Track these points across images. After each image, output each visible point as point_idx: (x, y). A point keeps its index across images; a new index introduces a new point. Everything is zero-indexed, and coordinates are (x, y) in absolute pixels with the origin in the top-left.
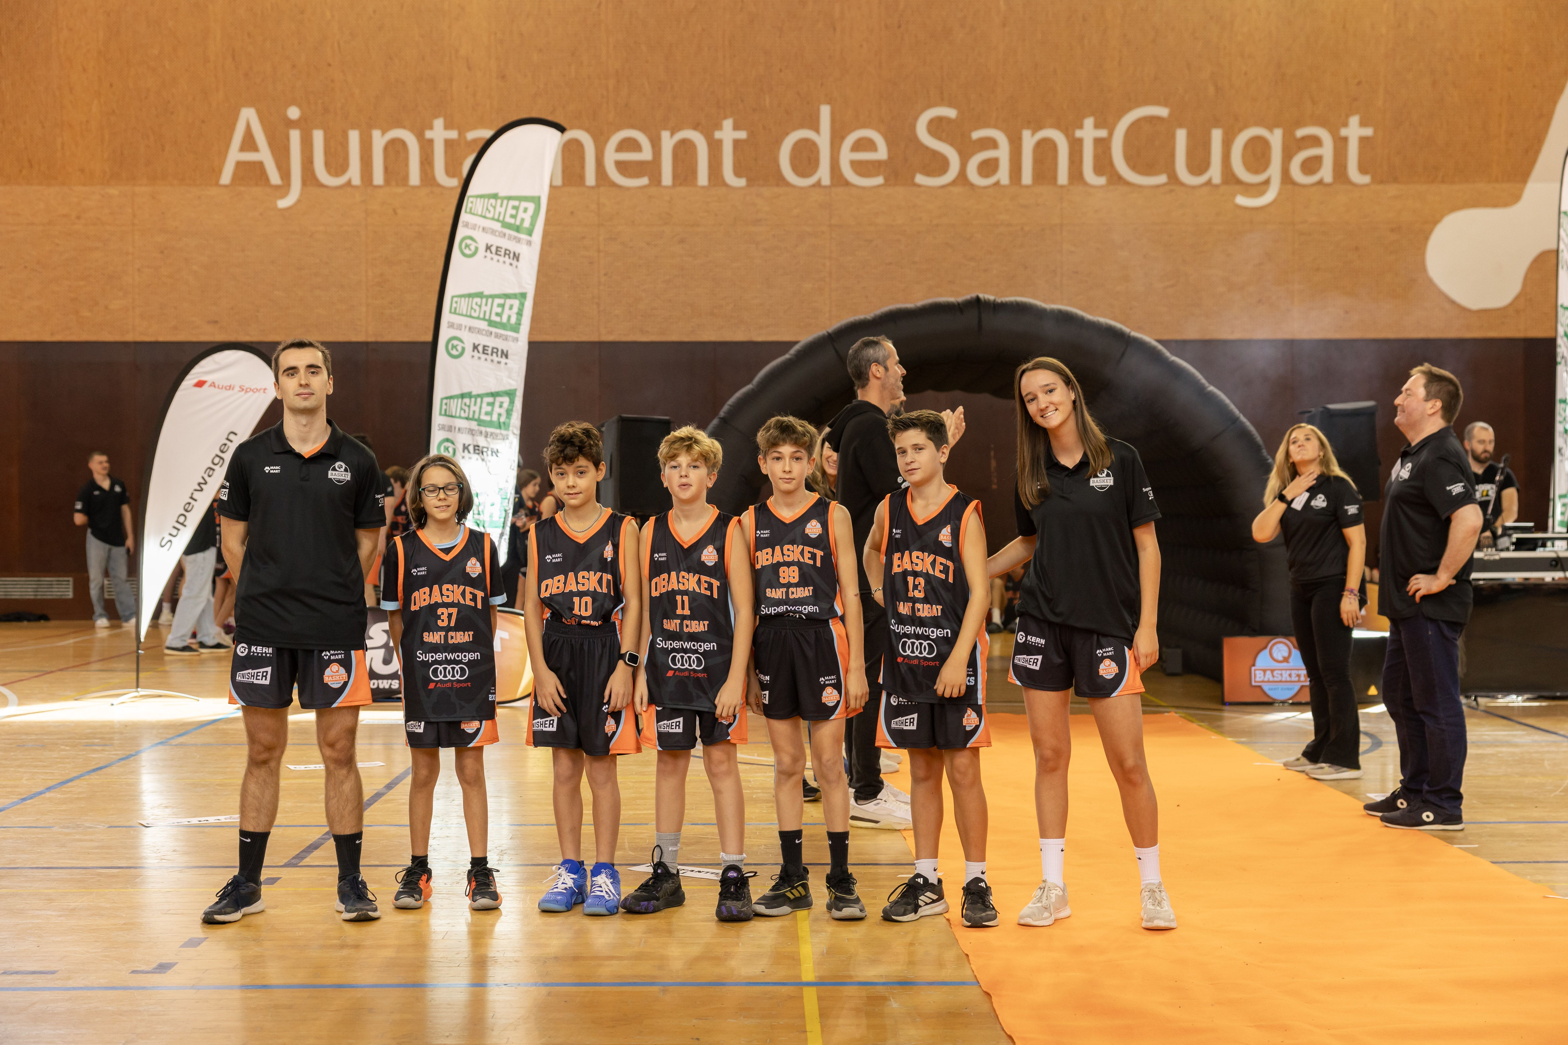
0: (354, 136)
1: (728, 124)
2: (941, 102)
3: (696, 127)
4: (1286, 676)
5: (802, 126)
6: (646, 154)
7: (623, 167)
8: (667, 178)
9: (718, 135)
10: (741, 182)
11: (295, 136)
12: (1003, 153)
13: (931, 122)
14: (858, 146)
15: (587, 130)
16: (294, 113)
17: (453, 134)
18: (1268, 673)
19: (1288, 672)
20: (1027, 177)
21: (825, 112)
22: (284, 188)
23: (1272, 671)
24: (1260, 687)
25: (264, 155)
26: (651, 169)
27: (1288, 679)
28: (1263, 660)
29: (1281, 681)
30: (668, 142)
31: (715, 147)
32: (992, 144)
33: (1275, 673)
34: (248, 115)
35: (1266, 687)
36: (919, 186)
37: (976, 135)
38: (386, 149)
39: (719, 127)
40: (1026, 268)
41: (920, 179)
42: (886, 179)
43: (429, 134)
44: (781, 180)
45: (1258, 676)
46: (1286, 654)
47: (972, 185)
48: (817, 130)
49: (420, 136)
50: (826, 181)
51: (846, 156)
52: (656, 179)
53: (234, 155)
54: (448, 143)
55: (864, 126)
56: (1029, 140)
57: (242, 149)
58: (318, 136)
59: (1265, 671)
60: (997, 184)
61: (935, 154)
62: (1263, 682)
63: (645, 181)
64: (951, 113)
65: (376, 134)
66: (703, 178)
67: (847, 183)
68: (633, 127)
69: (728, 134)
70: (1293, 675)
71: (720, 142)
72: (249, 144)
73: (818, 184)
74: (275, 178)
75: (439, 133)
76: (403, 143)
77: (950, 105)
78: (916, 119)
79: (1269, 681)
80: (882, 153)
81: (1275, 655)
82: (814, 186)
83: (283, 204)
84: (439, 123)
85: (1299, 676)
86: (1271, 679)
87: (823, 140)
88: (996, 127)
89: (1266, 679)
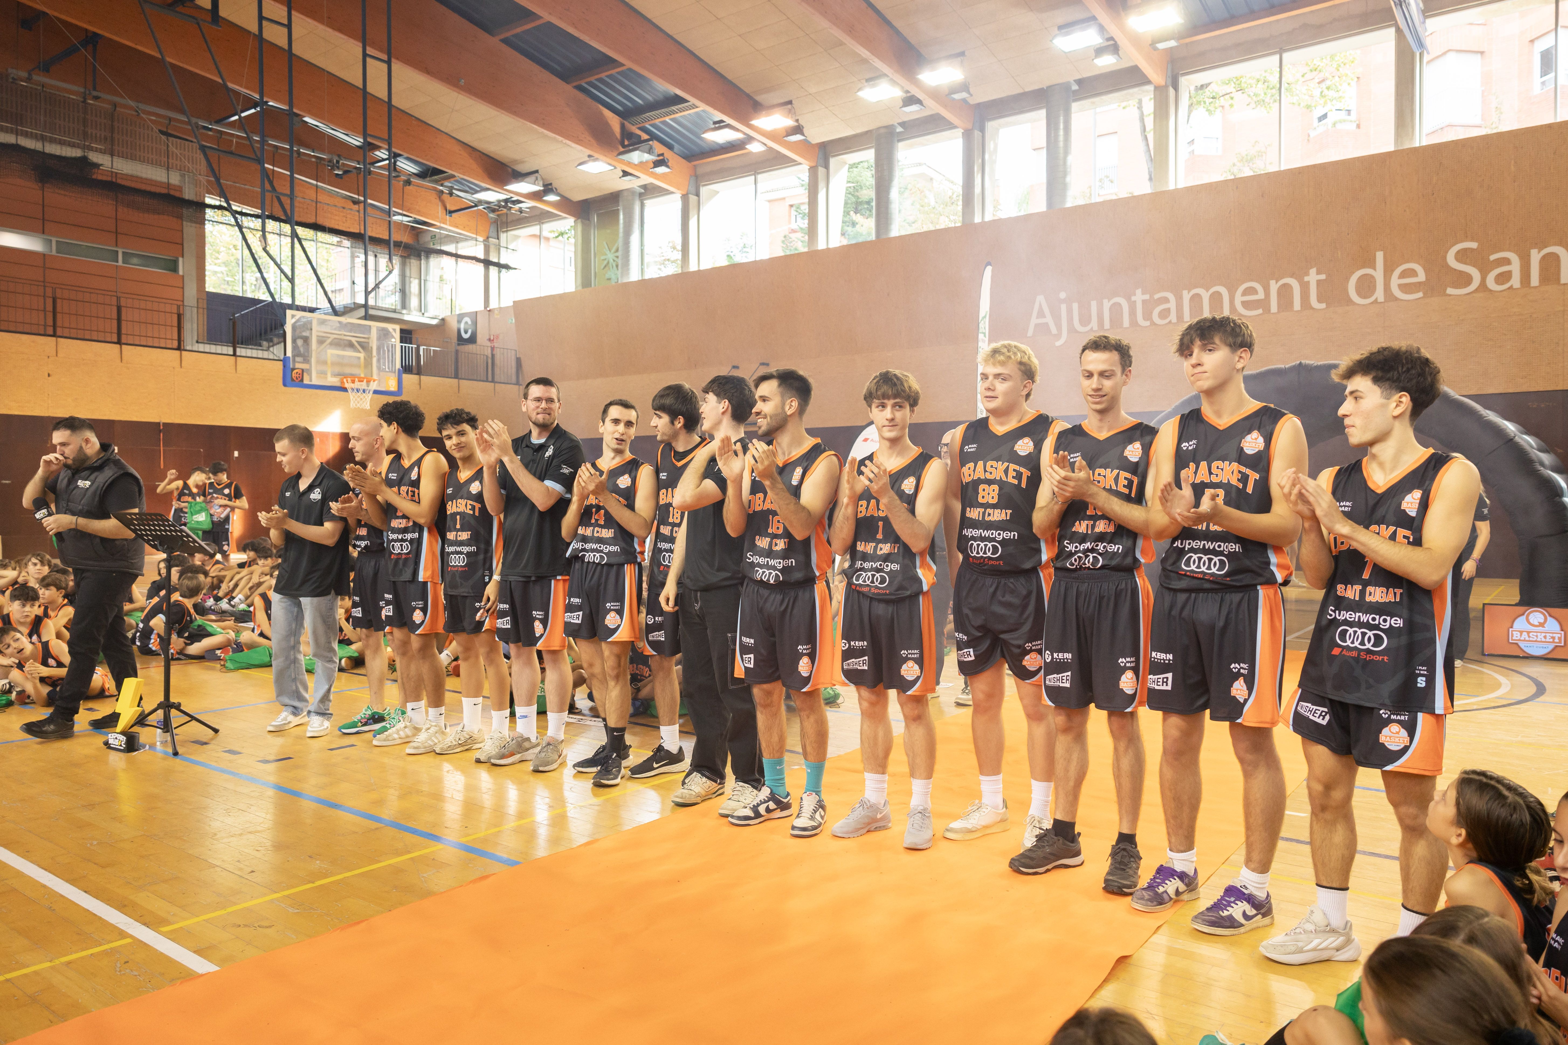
0: (1094, 305)
1: (1313, 271)
2: (1466, 238)
3: (1292, 276)
4: (1541, 637)
5: (1363, 267)
6: (1261, 295)
7: (1245, 304)
8: (1274, 308)
9: (1306, 279)
10: (1323, 306)
11: (1064, 307)
12: (1515, 267)
13: (1458, 252)
14: (1403, 275)
15: (1224, 286)
16: (1063, 295)
17: (1147, 297)
18: (1525, 633)
19: (1543, 634)
20: (1535, 280)
21: (1380, 256)
22: (1058, 336)
23: (1528, 633)
24: (1517, 644)
25: (1049, 319)
26: (1264, 304)
27: (1543, 640)
28: (1520, 624)
29: (1536, 641)
30: (1274, 286)
31: (1305, 287)
32: (1507, 261)
33: (1531, 634)
34: (1040, 299)
35: (1522, 645)
36: (1450, 295)
37: (1493, 257)
38: (1110, 309)
39: (1307, 274)
40: (1533, 342)
41: (1450, 291)
42: (1424, 294)
43: (1133, 298)
44: (1350, 302)
45: (1515, 636)
46: (1542, 621)
47: (1491, 291)
48: (1373, 267)
49: (1128, 299)
50: (1381, 299)
51: (1395, 281)
52: (1267, 310)
53: (1034, 321)
54: (1144, 302)
55: (1408, 262)
56: (1536, 256)
57: (1037, 318)
58: (1075, 306)
59: (1521, 632)
60: (1511, 288)
61: (1461, 273)
62: (1519, 640)
63: (1260, 311)
64: (1474, 245)
65: (1105, 301)
66: (1297, 305)
67: (1397, 299)
68: (1252, 280)
69: (1313, 277)
70: (1548, 637)
71: (1309, 282)
72: (1041, 314)
73: (1376, 301)
74: (1054, 330)
75: (1139, 297)
76: (1119, 305)
77: (1472, 240)
78: (1447, 252)
79: (1524, 640)
80: (1422, 277)
81: (1531, 621)
82: (1372, 303)
83: (1058, 343)
84: (1139, 292)
85: (1553, 638)
86: (1527, 639)
87: (1378, 274)
88: (1510, 251)
89: (1522, 638)
